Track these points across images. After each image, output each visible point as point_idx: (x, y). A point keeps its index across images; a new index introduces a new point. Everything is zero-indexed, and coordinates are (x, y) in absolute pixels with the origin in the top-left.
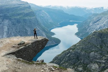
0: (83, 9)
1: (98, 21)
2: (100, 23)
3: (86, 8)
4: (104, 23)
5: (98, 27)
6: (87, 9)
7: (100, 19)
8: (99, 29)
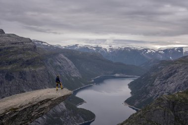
0: (141, 51)
1: (170, 75)
2: (175, 79)
3: (147, 50)
4: (185, 80)
5: (172, 86)
6: (149, 51)
7: (175, 72)
8: (174, 91)
